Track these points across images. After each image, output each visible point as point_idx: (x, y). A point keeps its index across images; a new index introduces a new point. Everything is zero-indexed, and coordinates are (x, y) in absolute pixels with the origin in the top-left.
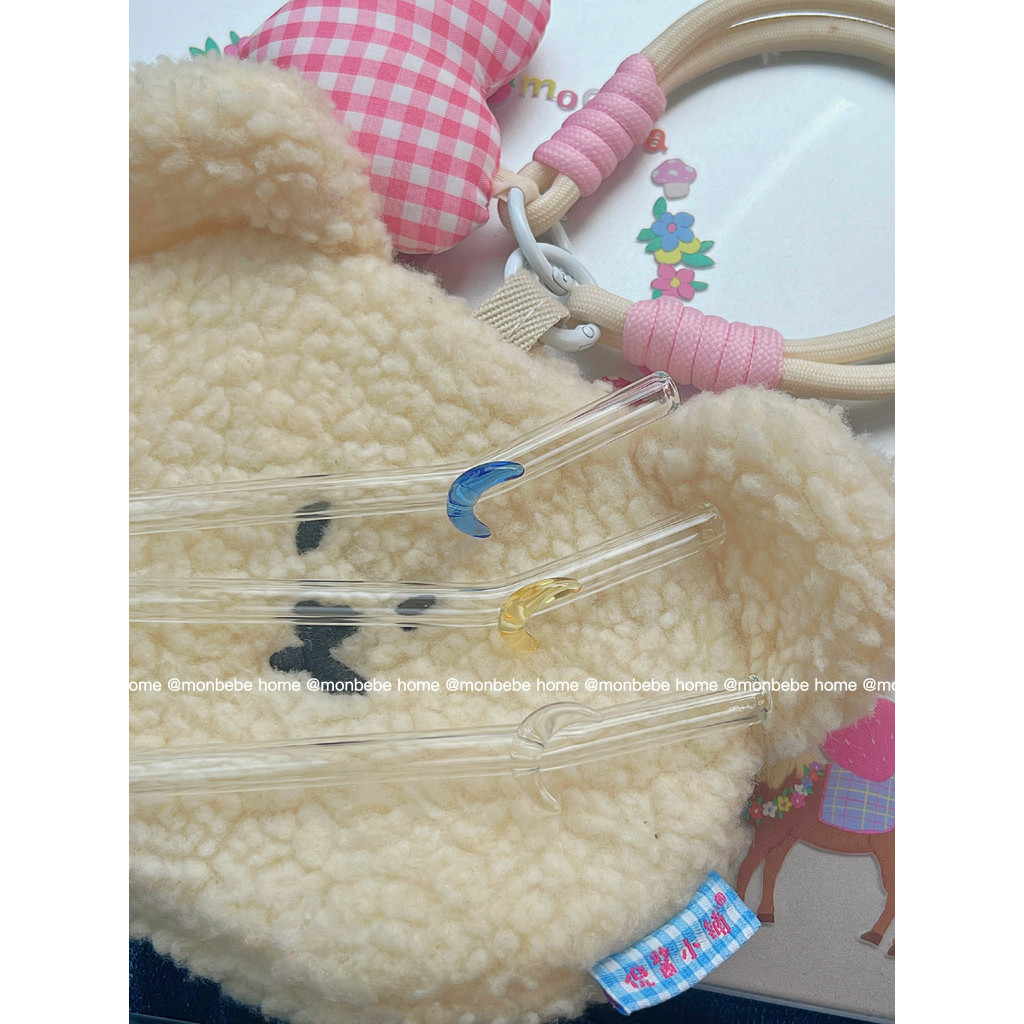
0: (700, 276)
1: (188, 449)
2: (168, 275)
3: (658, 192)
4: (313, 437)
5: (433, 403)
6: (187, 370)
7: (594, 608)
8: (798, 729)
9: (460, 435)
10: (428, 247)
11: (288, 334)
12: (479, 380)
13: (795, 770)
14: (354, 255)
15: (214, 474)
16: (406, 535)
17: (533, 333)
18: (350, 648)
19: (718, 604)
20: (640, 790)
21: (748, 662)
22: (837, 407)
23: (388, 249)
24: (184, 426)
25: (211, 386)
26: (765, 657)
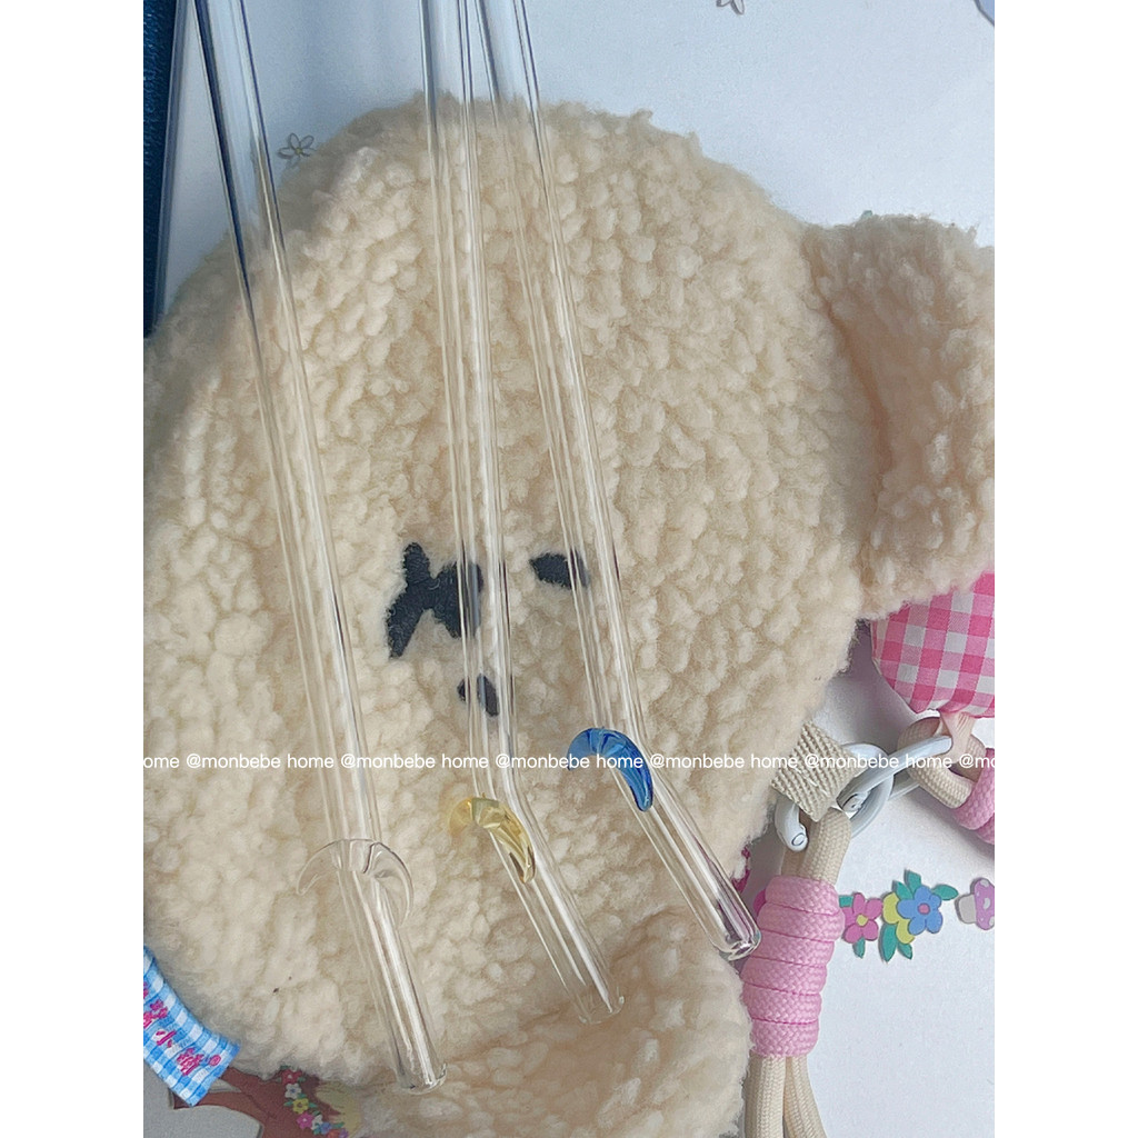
0: (872, 947)
1: (634, 427)
2: (823, 381)
3: (963, 889)
4: (659, 560)
5: (707, 692)
6: (720, 415)
7: (500, 890)
8: (395, 1121)
9: (674, 725)
10: (879, 651)
11: (768, 524)
12: (736, 741)
13: (338, 1113)
14: (862, 580)
15: (610, 459)
16: (561, 679)
17: (791, 789)
18: (435, 634)
19: (515, 1020)
20: (321, 968)
21: (457, 1059)
22: (737, 1129)
23: (871, 616)
24: (660, 421)
25: (705, 444)
26: (465, 1078)
